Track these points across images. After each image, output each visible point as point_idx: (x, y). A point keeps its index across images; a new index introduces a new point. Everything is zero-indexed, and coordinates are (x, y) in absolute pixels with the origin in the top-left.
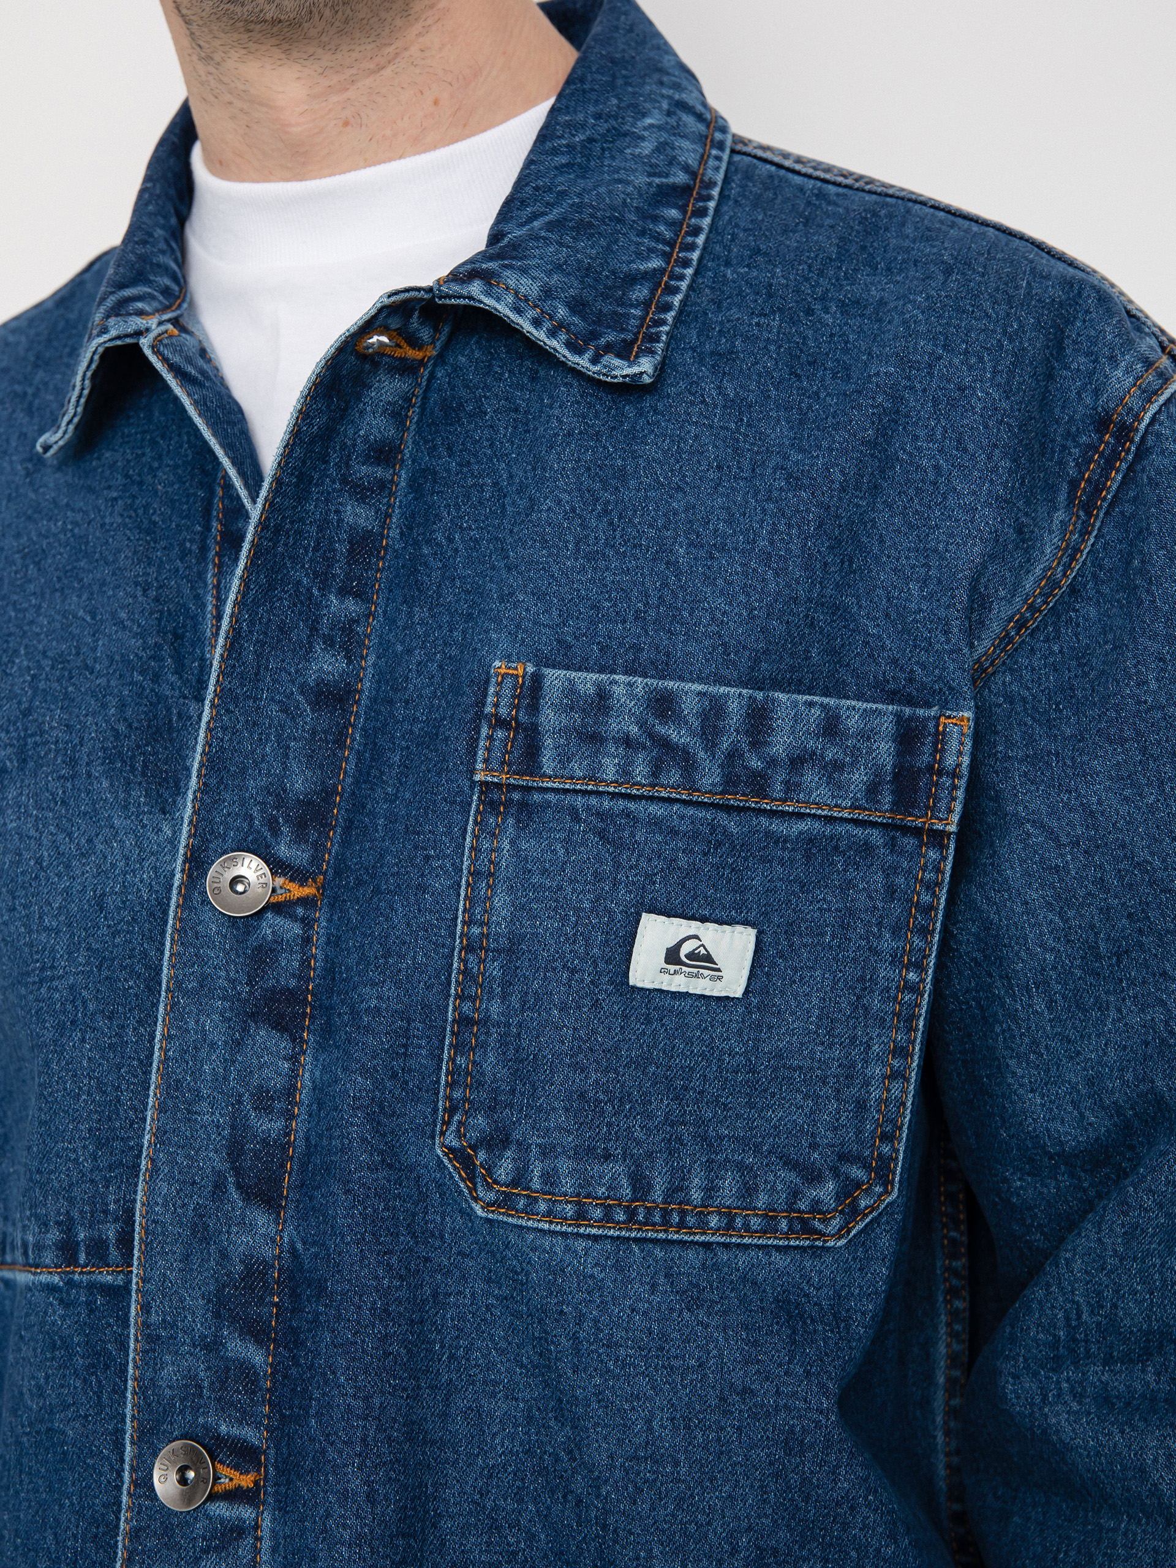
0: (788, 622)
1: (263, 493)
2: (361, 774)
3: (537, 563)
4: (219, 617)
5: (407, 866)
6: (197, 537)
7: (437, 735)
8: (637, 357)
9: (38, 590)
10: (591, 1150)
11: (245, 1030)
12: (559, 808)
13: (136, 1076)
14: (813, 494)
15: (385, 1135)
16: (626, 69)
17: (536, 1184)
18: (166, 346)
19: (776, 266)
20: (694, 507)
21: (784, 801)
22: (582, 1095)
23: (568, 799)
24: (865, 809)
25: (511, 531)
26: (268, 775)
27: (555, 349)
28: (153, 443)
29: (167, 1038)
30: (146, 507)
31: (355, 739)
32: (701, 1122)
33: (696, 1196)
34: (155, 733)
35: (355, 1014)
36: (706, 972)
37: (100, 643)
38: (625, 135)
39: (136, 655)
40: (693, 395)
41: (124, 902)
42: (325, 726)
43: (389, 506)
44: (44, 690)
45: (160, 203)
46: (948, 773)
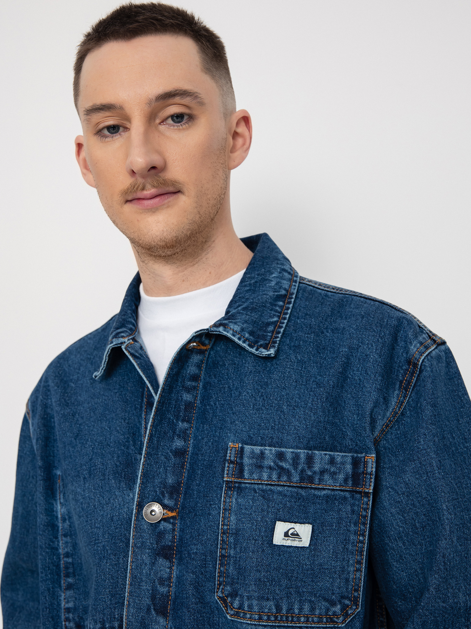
0: (318, 429)
1: (159, 392)
2: (189, 477)
3: (242, 412)
4: (146, 428)
5: (205, 507)
6: (140, 403)
7: (212, 465)
8: (270, 348)
9: (94, 420)
10: (263, 598)
11: (156, 559)
12: (250, 489)
13: (123, 574)
14: (324, 389)
15: (199, 593)
16: (267, 260)
17: (246, 608)
18: (129, 347)
19: (312, 318)
20: (289, 394)
21: (319, 484)
22: (260, 580)
23: (253, 486)
24: (344, 486)
25: (234, 402)
26: (161, 478)
27: (245, 347)
28: (128, 375)
29: (132, 562)
30: (125, 394)
31: (187, 466)
32: (297, 587)
33: (296, 611)
34: (128, 465)
35: (189, 554)
36: (297, 539)
37: (112, 437)
38: (267, 280)
39: (122, 441)
40: (288, 359)
41: (119, 519)
42: (178, 462)
43: (197, 394)
44: (96, 452)
45: (130, 302)
46: (369, 474)
